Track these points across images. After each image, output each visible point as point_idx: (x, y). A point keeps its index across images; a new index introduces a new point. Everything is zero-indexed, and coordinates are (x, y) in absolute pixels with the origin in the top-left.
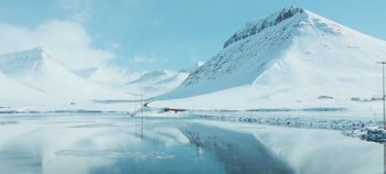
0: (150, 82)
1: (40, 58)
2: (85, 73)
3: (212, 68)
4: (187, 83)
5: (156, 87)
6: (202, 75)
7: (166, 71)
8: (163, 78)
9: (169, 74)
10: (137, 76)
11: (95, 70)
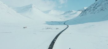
0: (68, 14)
1: (31, 7)
2: (47, 12)
3: (92, 9)
4: (81, 15)
5: (69, 16)
6: (88, 12)
7: (73, 11)
8: (72, 13)
9: (74, 12)
10: (63, 12)
11: (50, 11)
